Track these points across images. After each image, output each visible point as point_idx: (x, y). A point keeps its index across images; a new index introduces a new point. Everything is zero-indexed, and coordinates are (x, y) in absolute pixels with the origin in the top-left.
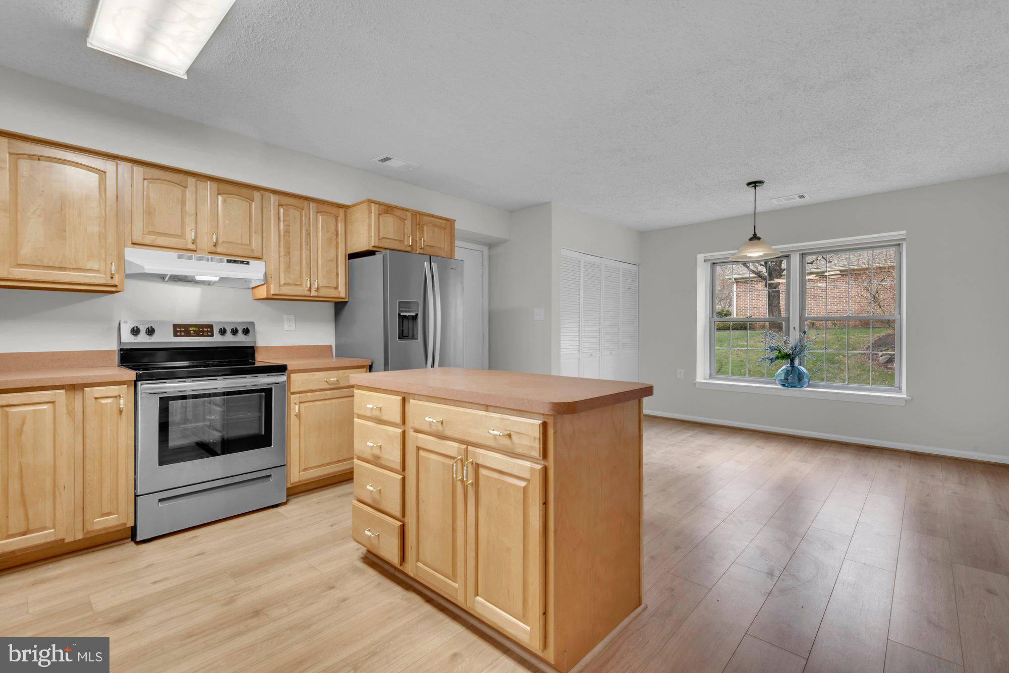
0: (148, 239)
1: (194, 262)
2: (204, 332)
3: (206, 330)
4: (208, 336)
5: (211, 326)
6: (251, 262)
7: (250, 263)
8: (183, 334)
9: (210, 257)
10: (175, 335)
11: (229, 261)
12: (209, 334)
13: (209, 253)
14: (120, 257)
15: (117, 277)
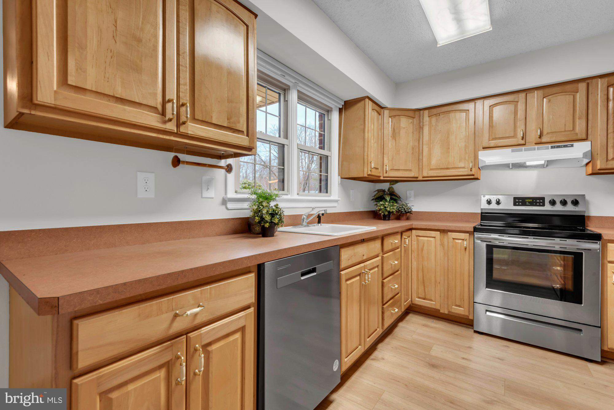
0: (493, 143)
1: (523, 153)
2: (536, 203)
3: (539, 201)
4: (540, 205)
5: (543, 199)
6: (575, 144)
7: (574, 145)
8: (520, 204)
9: (536, 147)
10: (514, 205)
11: (552, 147)
12: (541, 204)
13: (536, 144)
14: (476, 157)
15: (473, 169)
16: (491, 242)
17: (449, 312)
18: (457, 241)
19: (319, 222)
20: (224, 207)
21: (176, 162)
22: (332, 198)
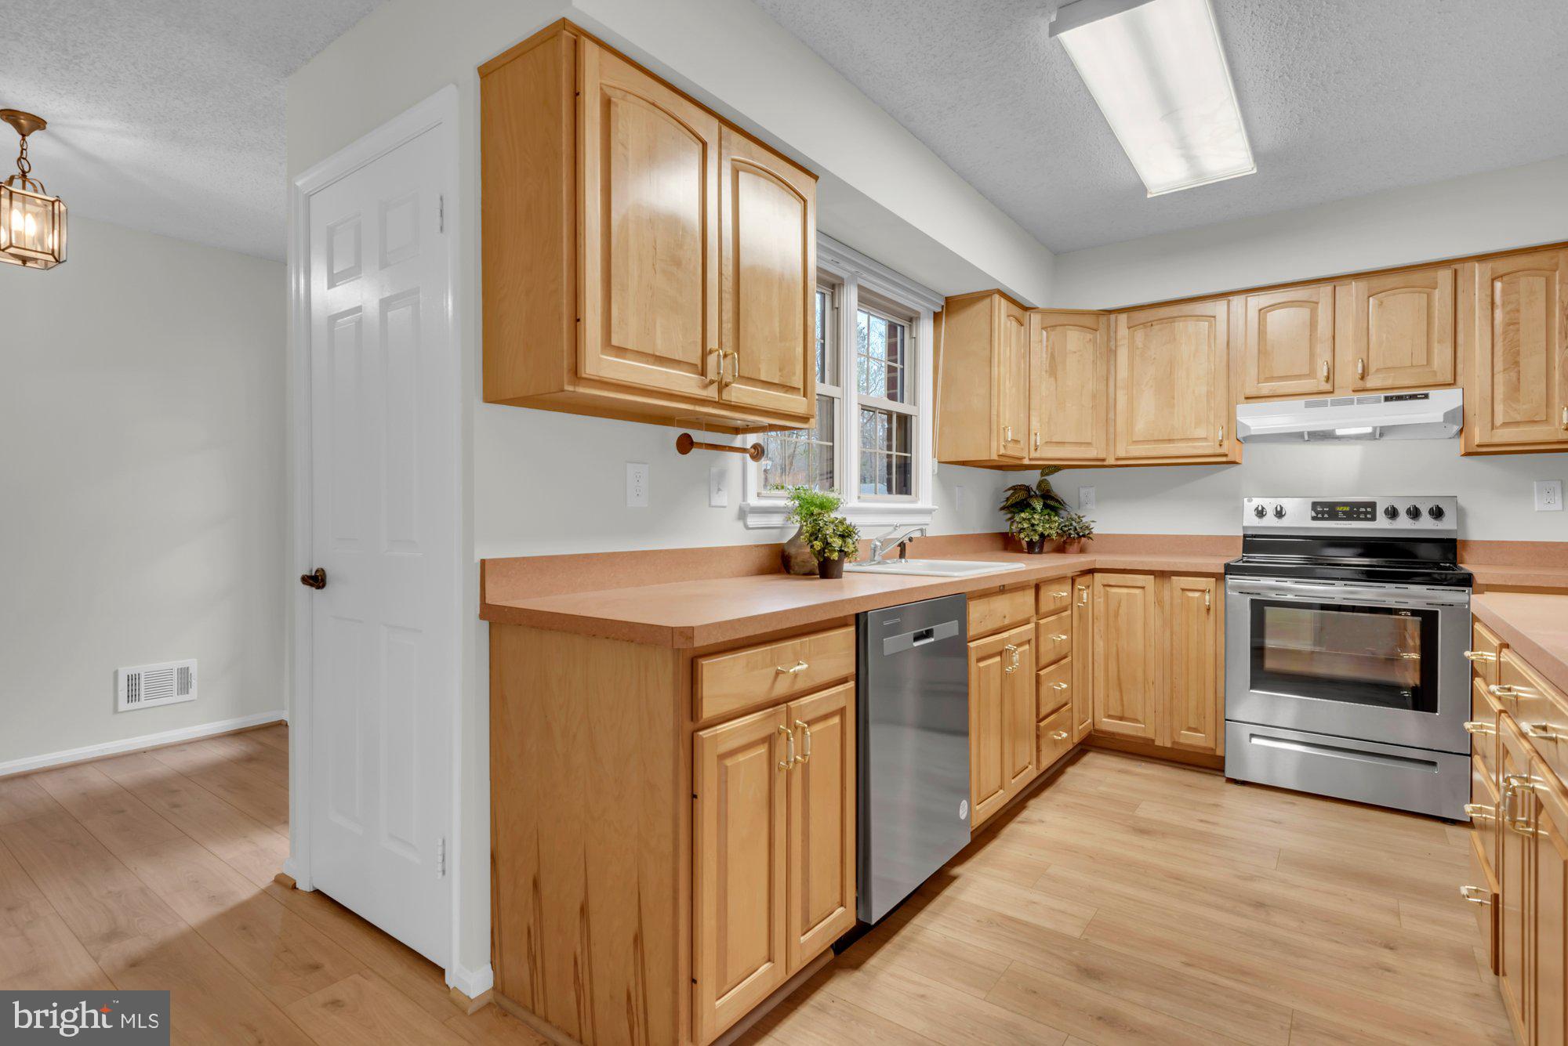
0: (1266, 388)
1: (1330, 410)
2: (1359, 514)
3: (1364, 510)
4: (1366, 519)
5: (1373, 505)
6: (1432, 393)
7: (1430, 396)
8: (1326, 516)
9: (1356, 396)
10: (1314, 518)
11: (1387, 399)
12: (1369, 516)
13: (1353, 391)
14: (1231, 417)
15: (1226, 443)
16: (1259, 594)
17: (1174, 743)
18: (1191, 594)
19: (902, 555)
20: (740, 524)
21: (685, 445)
22: (919, 505)
